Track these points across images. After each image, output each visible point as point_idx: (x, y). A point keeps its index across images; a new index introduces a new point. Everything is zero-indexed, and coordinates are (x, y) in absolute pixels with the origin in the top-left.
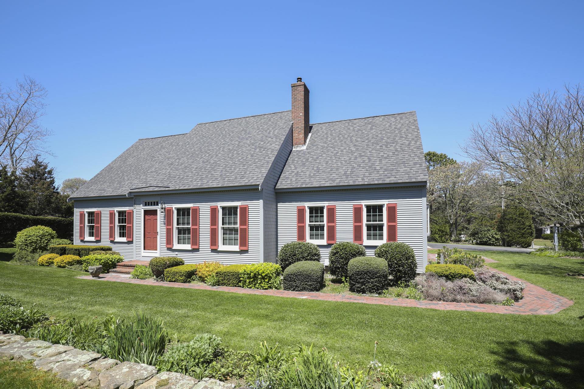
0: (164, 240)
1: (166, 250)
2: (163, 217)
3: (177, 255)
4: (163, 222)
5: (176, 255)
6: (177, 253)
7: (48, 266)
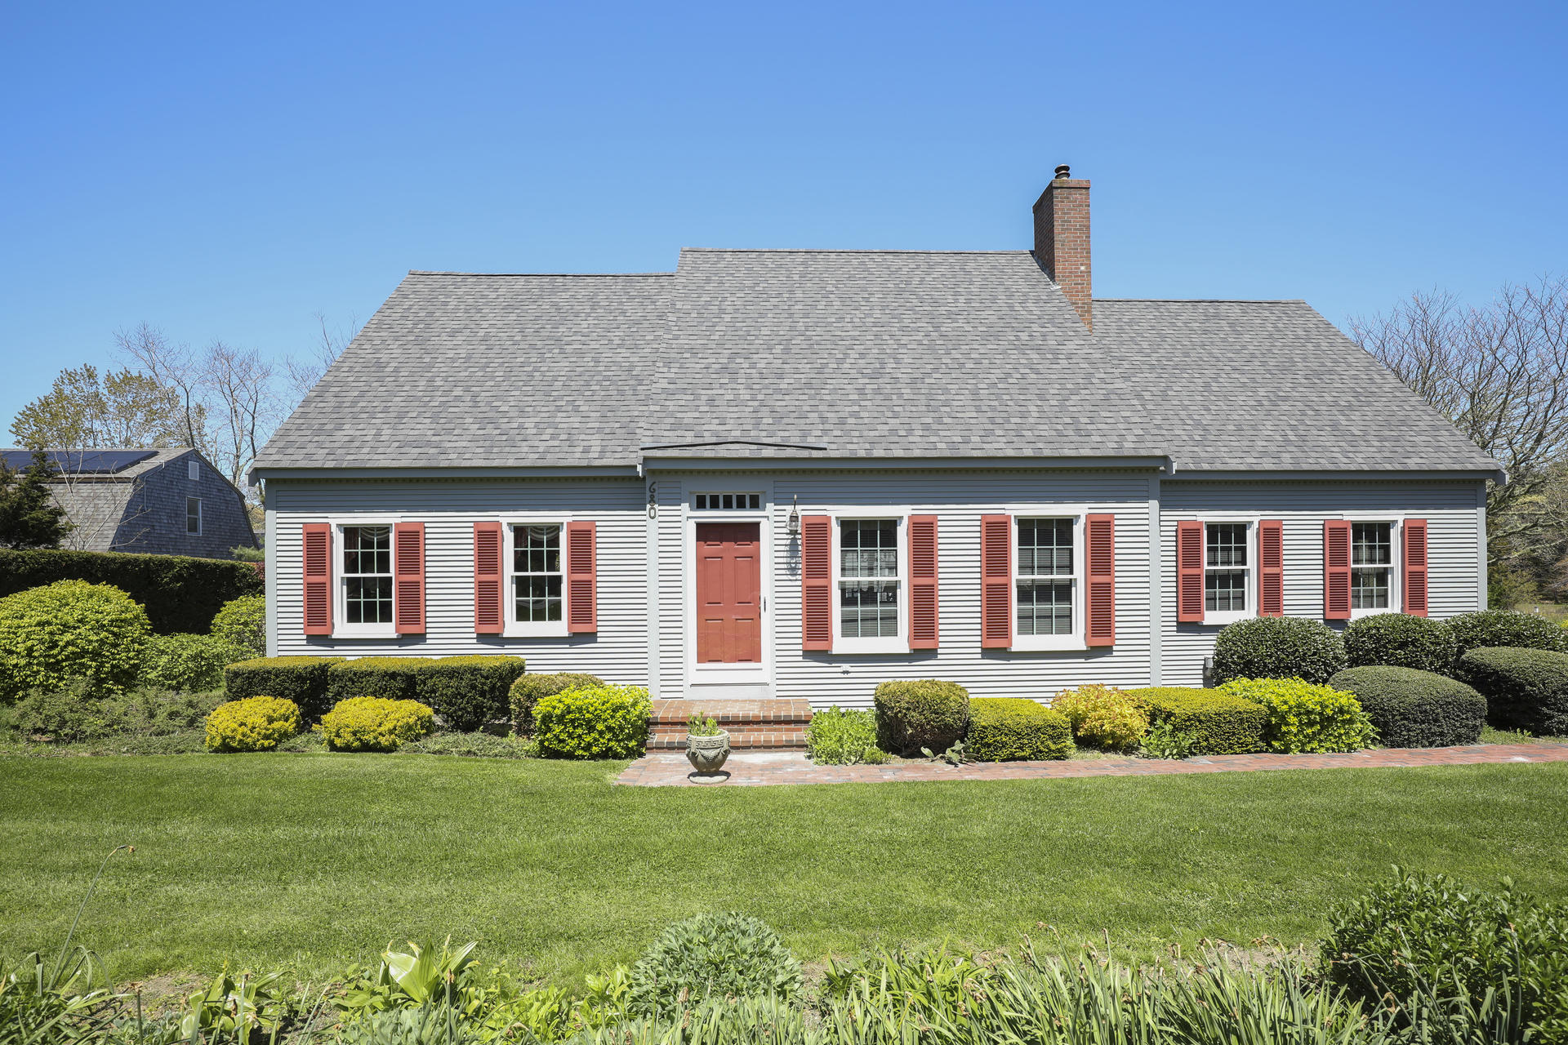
0: (797, 626)
1: (801, 659)
2: (783, 548)
3: (848, 672)
4: (785, 566)
5: (844, 672)
6: (846, 667)
7: (272, 749)
